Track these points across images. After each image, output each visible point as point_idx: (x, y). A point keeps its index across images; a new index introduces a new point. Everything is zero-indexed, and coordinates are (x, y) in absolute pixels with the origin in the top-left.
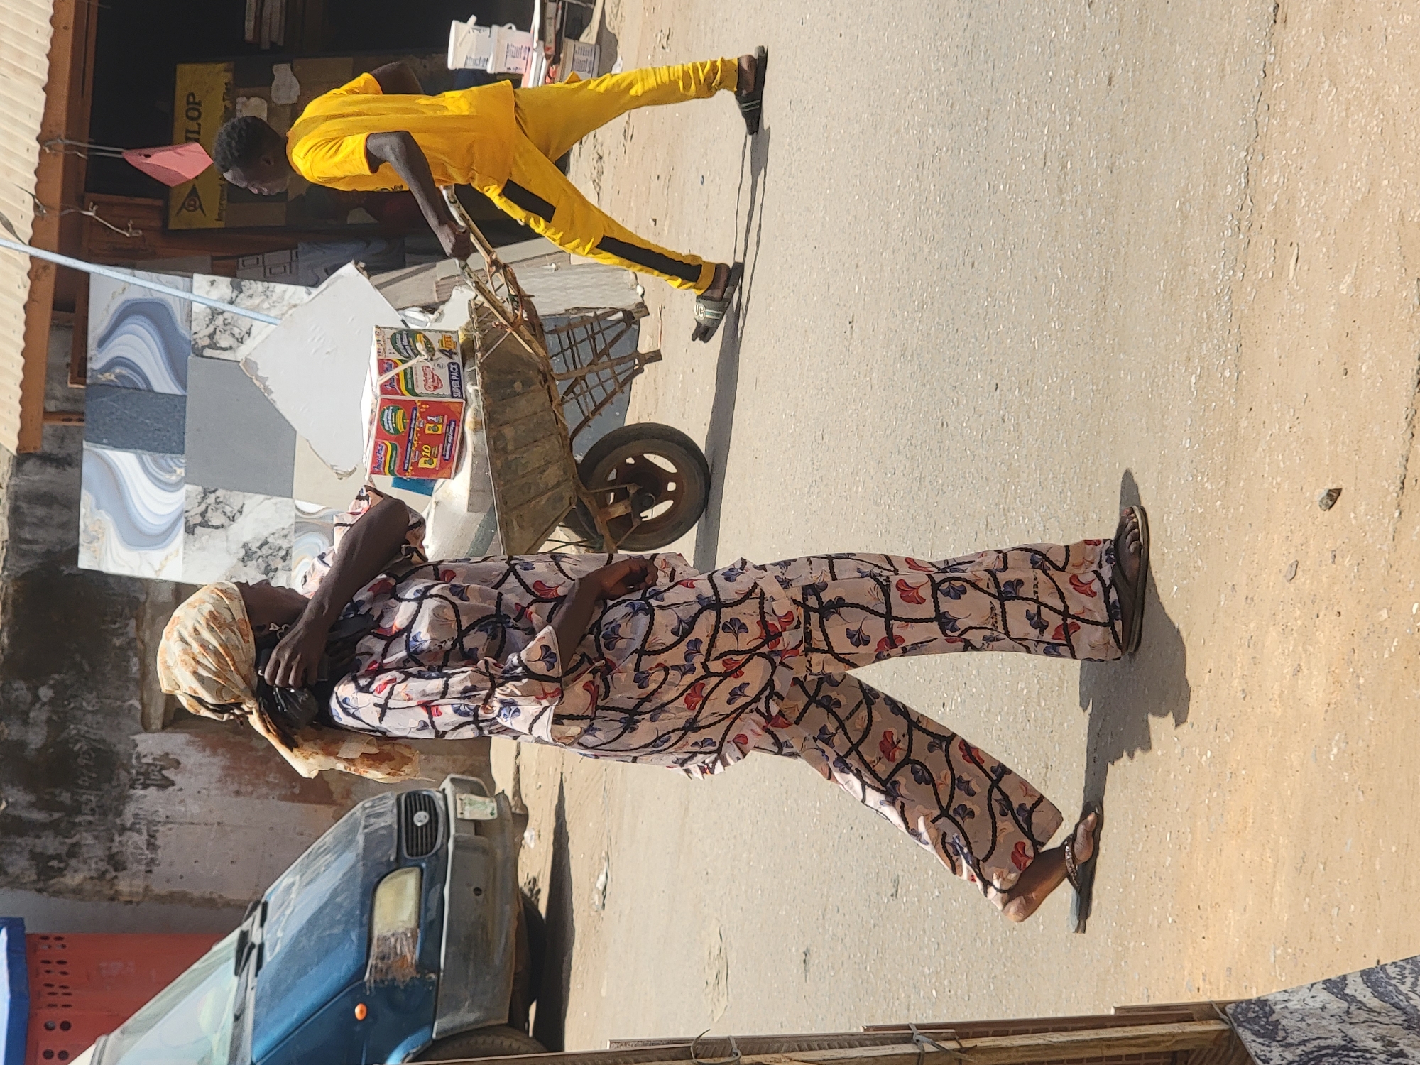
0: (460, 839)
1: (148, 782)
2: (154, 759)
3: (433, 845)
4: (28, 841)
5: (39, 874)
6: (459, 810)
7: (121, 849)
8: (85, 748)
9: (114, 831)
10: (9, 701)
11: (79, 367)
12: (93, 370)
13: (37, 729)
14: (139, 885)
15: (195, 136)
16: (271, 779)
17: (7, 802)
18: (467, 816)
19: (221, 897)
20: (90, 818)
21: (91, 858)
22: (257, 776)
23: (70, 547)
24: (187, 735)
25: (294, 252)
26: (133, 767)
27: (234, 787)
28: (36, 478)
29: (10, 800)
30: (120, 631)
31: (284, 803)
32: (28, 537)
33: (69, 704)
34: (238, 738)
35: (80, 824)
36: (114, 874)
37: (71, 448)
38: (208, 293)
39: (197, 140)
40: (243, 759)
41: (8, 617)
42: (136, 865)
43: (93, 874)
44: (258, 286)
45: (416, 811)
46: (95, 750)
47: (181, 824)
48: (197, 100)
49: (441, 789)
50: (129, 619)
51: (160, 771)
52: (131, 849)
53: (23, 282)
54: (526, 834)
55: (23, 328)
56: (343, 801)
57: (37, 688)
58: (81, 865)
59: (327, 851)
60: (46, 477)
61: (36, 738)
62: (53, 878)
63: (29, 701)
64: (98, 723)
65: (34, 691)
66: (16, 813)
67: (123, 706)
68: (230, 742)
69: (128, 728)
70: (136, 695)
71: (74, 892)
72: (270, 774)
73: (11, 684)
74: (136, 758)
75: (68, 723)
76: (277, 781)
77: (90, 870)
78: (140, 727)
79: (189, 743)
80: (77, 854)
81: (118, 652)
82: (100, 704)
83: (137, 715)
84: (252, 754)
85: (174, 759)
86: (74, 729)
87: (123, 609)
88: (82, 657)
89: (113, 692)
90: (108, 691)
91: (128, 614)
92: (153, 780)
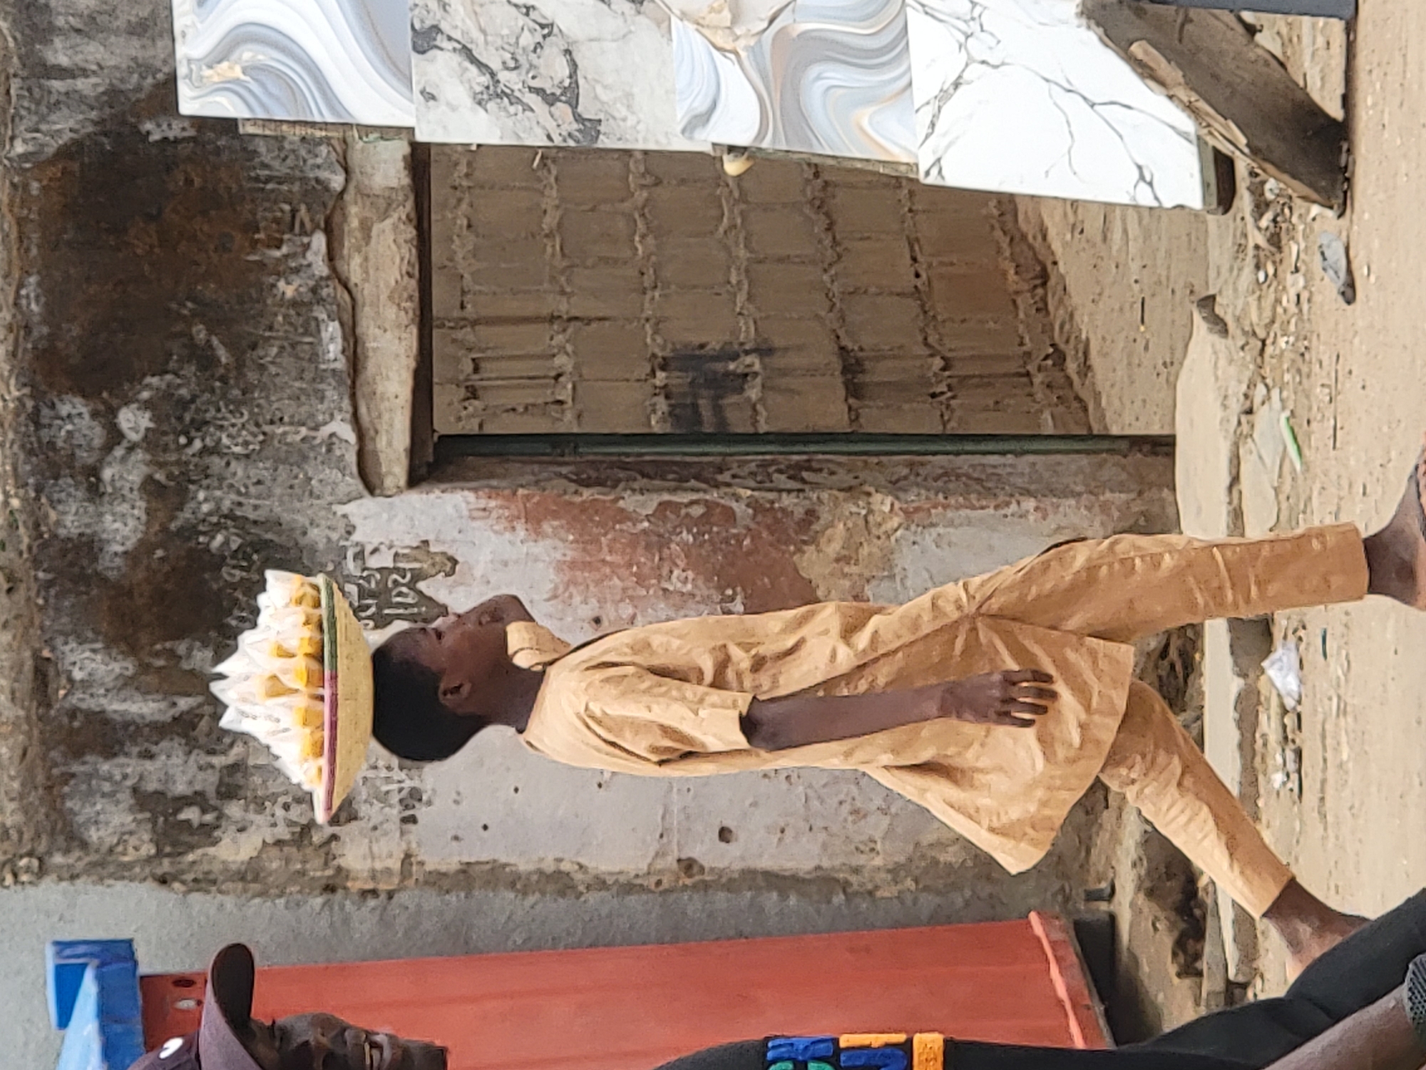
1: (388, 611)
2: (397, 557)
4: (128, 767)
5: (158, 844)
8: (236, 542)
10: (51, 445)
13: (124, 508)
14: (388, 852)
16: (674, 584)
17: (70, 680)
19: (581, 866)
21: (273, 798)
22: (641, 581)
23: (160, 76)
24: (471, 496)
26: (349, 578)
27: (588, 610)
29: (78, 675)
30: (292, 264)
32: (63, 60)
33: (190, 441)
34: (587, 494)
36: (329, 830)
40: (605, 541)
42: (378, 805)
43: (283, 832)
46: (260, 545)
50: (310, 234)
51: (411, 585)
52: (362, 771)
57: (113, 412)
58: (252, 816)
61: (122, 528)
62: (192, 847)
63: (97, 442)
64: (259, 482)
65: (107, 417)
66: (90, 704)
67: (314, 438)
68: (571, 503)
69: (329, 489)
70: (340, 410)
71: (243, 878)
72: (671, 572)
73: (53, 406)
74: (356, 557)
75: (192, 487)
76: (689, 587)
77: (274, 825)
78: (355, 484)
79: (476, 514)
80: (240, 787)
81: (292, 312)
82: (261, 438)
83: (347, 457)
84: (625, 527)
85: (444, 554)
86: (206, 500)
87: (294, 212)
88: (210, 332)
89: (289, 408)
90: (275, 405)
91: (307, 221)
92: (399, 605)
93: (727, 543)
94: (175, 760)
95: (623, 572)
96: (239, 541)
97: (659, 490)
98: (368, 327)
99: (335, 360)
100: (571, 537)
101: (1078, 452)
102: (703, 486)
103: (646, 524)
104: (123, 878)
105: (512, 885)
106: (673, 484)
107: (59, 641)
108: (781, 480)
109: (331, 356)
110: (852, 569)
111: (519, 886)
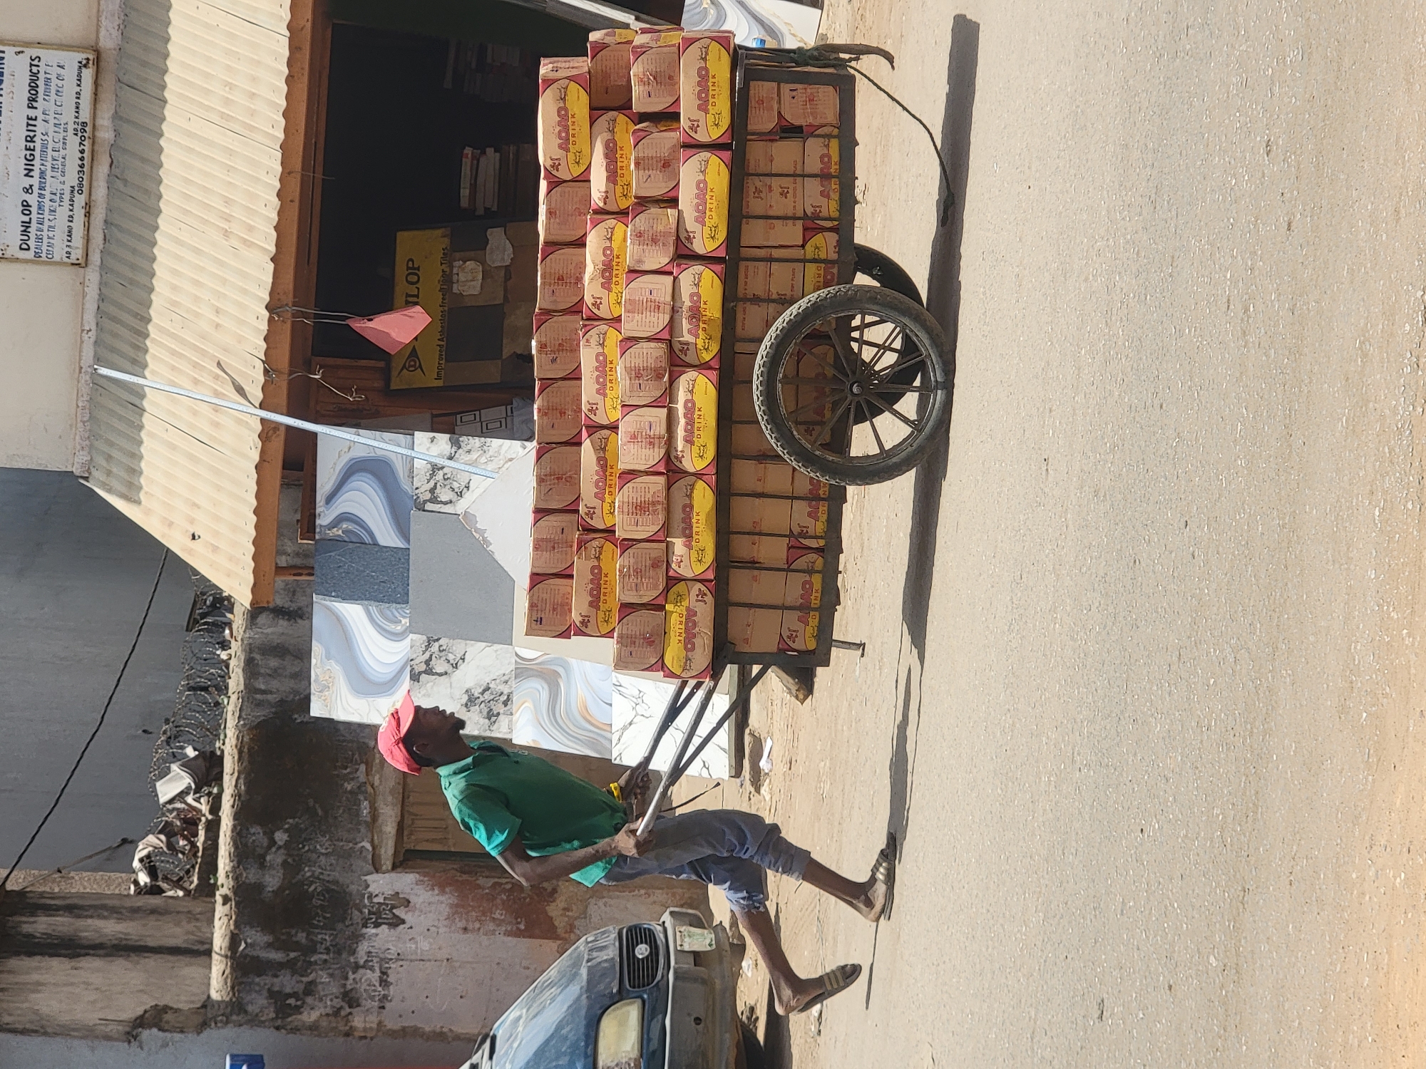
0: (679, 971)
1: (379, 921)
2: (385, 898)
3: (654, 977)
4: (265, 981)
5: (277, 1012)
6: (679, 943)
7: (355, 986)
8: (319, 889)
9: (348, 969)
10: (245, 845)
11: (308, 523)
12: (321, 526)
13: (274, 873)
14: (373, 1020)
15: (415, 299)
16: (497, 916)
17: (246, 943)
18: (686, 948)
19: (451, 1030)
20: (325, 957)
21: (326, 995)
22: (484, 914)
23: (302, 696)
24: (417, 876)
25: (509, 407)
26: (365, 906)
27: (461, 924)
28: (269, 630)
29: (249, 941)
30: (351, 776)
31: (510, 938)
32: (263, 687)
33: (304, 847)
34: (465, 877)
35: (316, 963)
36: (348, 1010)
37: (301, 601)
38: (428, 449)
39: (416, 304)
40: (470, 897)
41: (244, 764)
42: (370, 1001)
43: (329, 1011)
44: (476, 442)
45: (637, 945)
46: (328, 891)
47: (411, 961)
48: (416, 266)
49: (661, 922)
50: (359, 765)
51: (391, 910)
52: (364, 986)
53: (255, 445)
54: (744, 964)
55: (255, 488)
56: (567, 935)
57: (273, 833)
58: (316, 1003)
59: (551, 985)
60: (279, 629)
61: (272, 881)
62: (290, 1015)
63: (265, 844)
64: (331, 865)
65: (270, 835)
66: (255, 953)
67: (355, 848)
68: (457, 881)
69: (360, 869)
70: (366, 837)
71: (311, 1029)
72: (496, 911)
73: (248, 829)
74: (368, 897)
75: (303, 866)
76: (503, 917)
77: (326, 1007)
78: (371, 868)
79: (418, 882)
80: (313, 991)
81: (350, 796)
82: (333, 847)
83: (368, 856)
84: (478, 891)
85: (404, 898)
86: (309, 871)
87: (353, 755)
88: (315, 802)
89: (345, 835)
90: (340, 834)
91: (358, 759)
92: (385, 918)
93: (520, 900)
94: (285, 979)
95: (477, 910)
97: (494, 877)
98: (380, 804)
99: (366, 816)
100: (456, 894)
103: (487, 891)
105: (422, 1037)
107: (243, 926)
109: (364, 815)
110: (570, 914)
111: (425, 1037)
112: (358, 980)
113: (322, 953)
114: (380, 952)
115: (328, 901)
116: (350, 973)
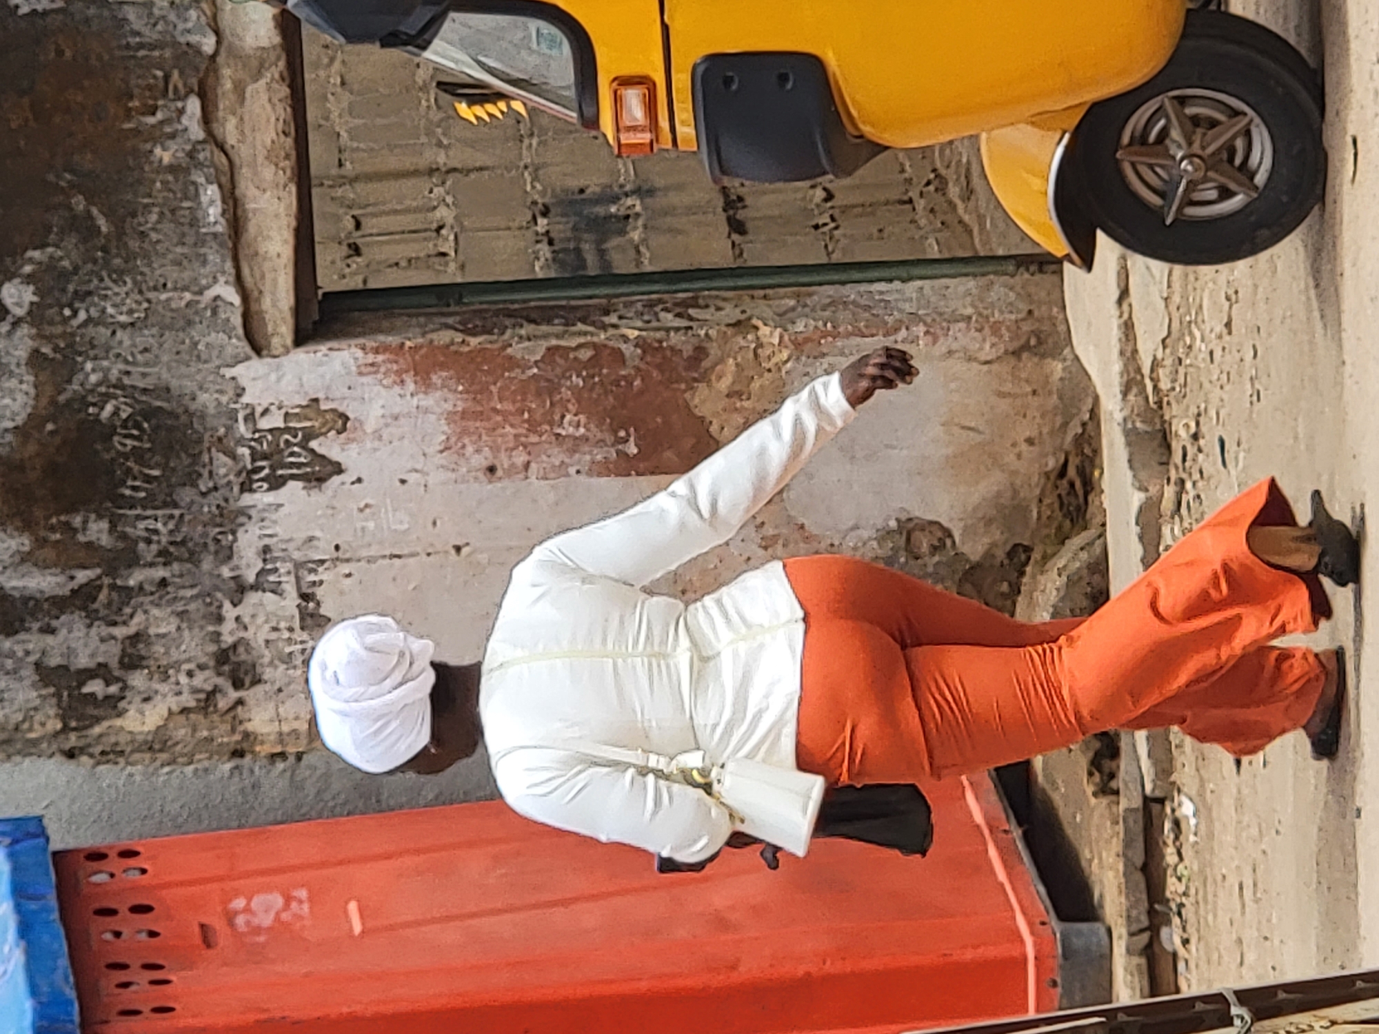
1: (280, 472)
2: (287, 417)
4: (28, 643)
5: (64, 718)
7: (242, 634)
8: (125, 412)
9: (219, 595)
13: (13, 383)
14: (295, 714)
16: (567, 429)
20: (160, 573)
21: (177, 665)
22: (533, 427)
24: (359, 353)
26: (241, 441)
27: (480, 461)
30: (168, 129)
31: (604, 480)
33: (75, 313)
34: (476, 343)
35: (140, 589)
36: (234, 695)
40: (494, 390)
42: (282, 667)
43: (188, 700)
46: (150, 413)
47: (370, 560)
50: (183, 99)
51: (304, 445)
52: (264, 634)
58: (155, 685)
61: (10, 404)
62: (97, 720)
64: (146, 350)
67: (198, 302)
68: (458, 354)
69: (215, 353)
70: (223, 273)
71: (150, 748)
72: (563, 417)
74: (246, 419)
75: (79, 359)
76: (582, 430)
77: (179, 693)
78: (245, 347)
79: (363, 369)
80: (143, 658)
81: (170, 178)
82: (145, 305)
83: (232, 319)
84: (513, 375)
85: (334, 411)
86: (94, 370)
87: (167, 78)
88: (90, 200)
89: (173, 274)
90: (158, 272)
91: (180, 86)
92: (292, 465)
93: (618, 385)
94: (76, 634)
95: (516, 420)
96: (130, 410)
97: (546, 336)
98: (247, 188)
99: (216, 223)
100: (461, 388)
101: (966, 275)
102: (590, 329)
103: (535, 370)
104: (31, 754)
106: (561, 328)
108: (668, 319)
109: (212, 219)
110: (746, 404)
112: (246, 620)
113: (152, 565)
114: (291, 546)
115: (149, 441)
116: (227, 605)
